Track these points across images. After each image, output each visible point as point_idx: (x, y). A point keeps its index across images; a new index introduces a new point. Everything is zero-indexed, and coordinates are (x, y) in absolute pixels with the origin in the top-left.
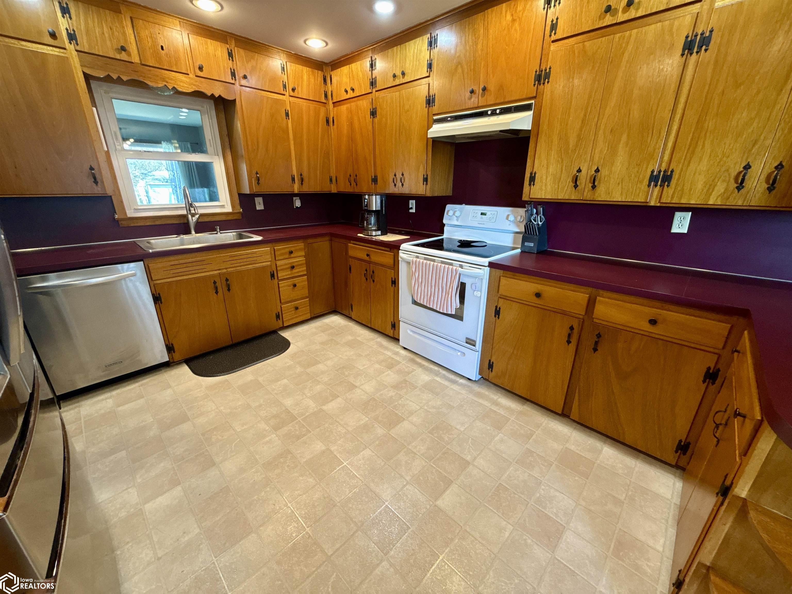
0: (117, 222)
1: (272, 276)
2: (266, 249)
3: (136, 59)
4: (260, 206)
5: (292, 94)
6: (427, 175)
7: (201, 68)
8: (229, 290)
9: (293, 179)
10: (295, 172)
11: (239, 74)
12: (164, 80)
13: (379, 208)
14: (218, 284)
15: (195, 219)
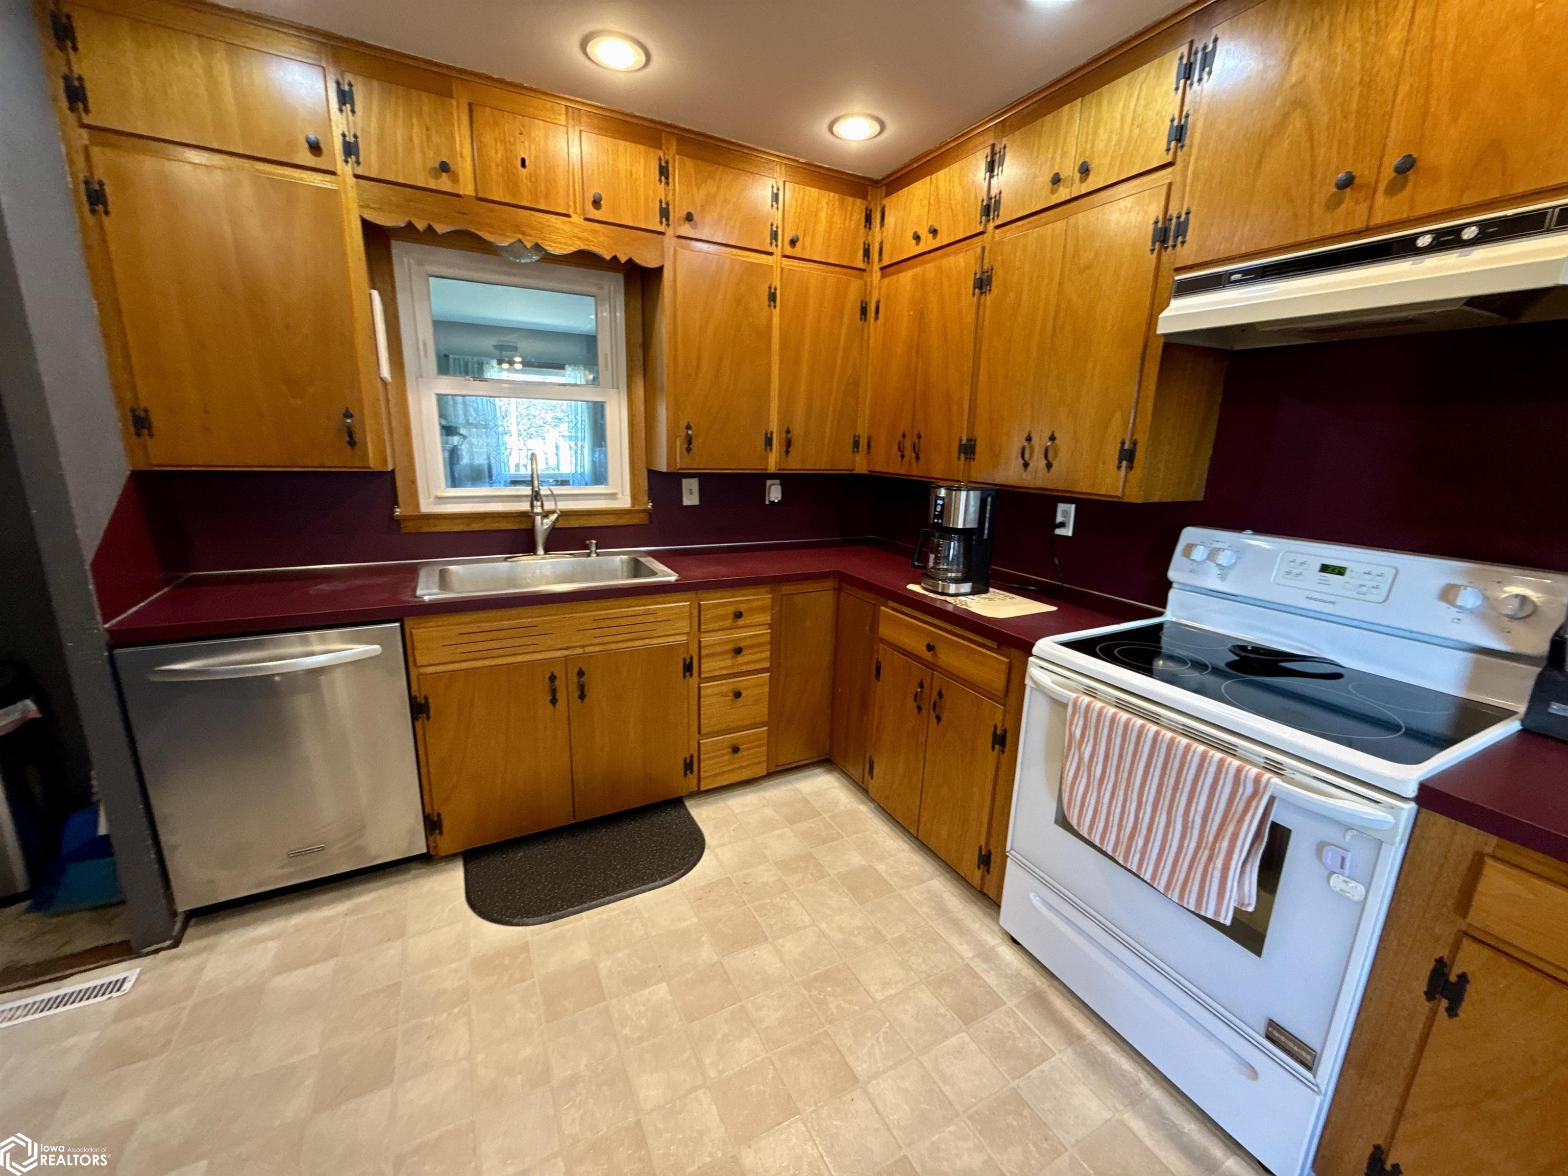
0: (396, 523)
1: (688, 668)
2: (680, 604)
3: (467, 188)
4: (691, 496)
5: (789, 251)
6: (1135, 443)
7: (597, 203)
8: (582, 696)
9: (769, 442)
10: (774, 425)
11: (676, 213)
12: (517, 228)
13: (972, 524)
14: (560, 683)
15: (548, 522)
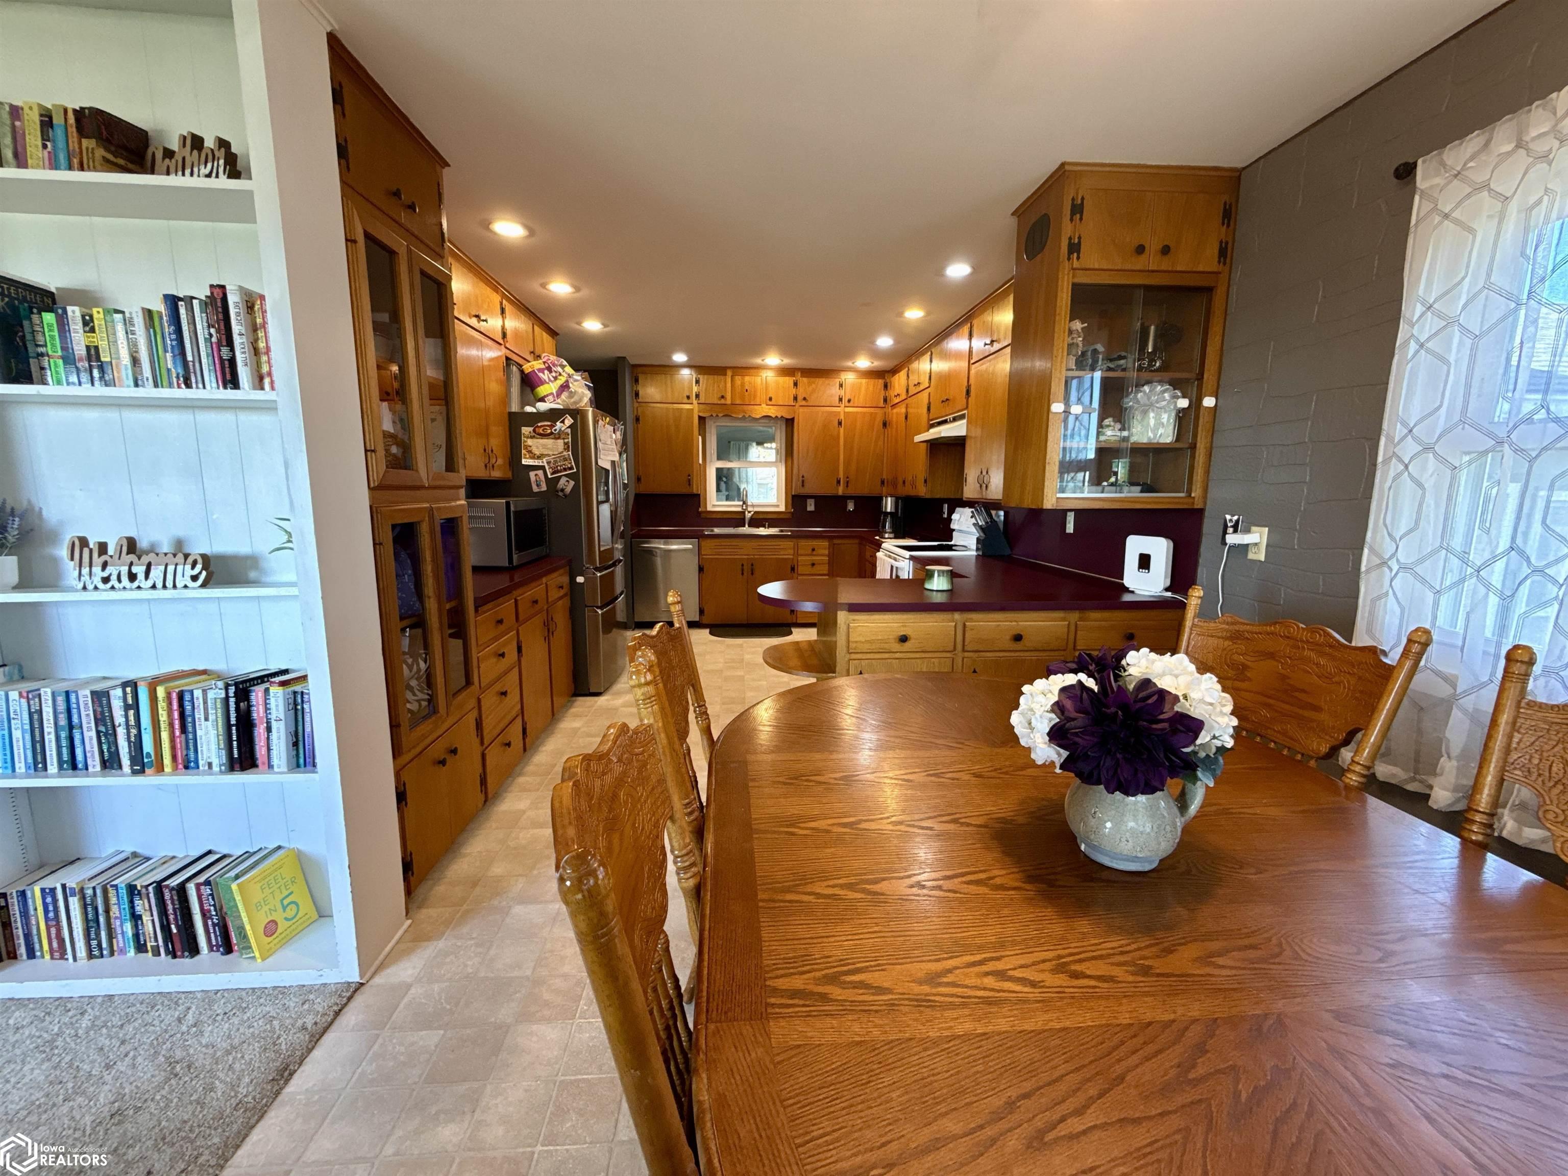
0: (700, 513)
1: (793, 569)
2: (789, 544)
3: (729, 402)
4: (811, 507)
5: (847, 404)
6: (926, 477)
7: (770, 399)
8: (752, 574)
9: (839, 482)
10: (841, 475)
11: (800, 398)
12: (744, 412)
14: (745, 567)
15: (750, 515)
